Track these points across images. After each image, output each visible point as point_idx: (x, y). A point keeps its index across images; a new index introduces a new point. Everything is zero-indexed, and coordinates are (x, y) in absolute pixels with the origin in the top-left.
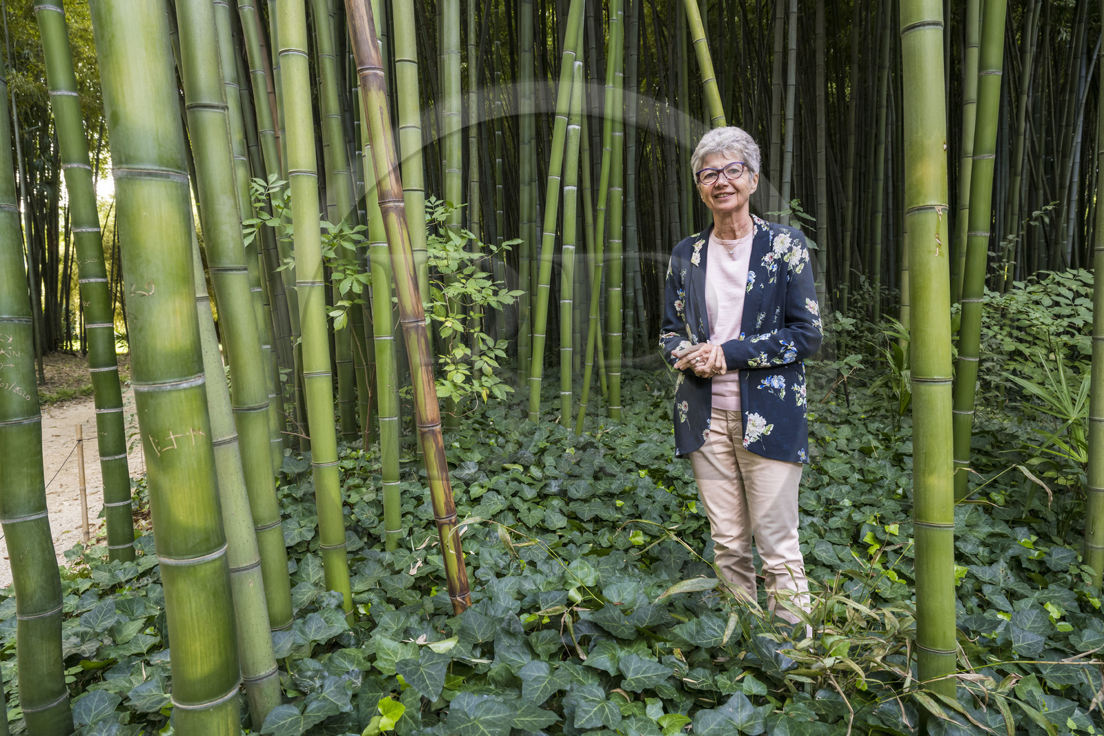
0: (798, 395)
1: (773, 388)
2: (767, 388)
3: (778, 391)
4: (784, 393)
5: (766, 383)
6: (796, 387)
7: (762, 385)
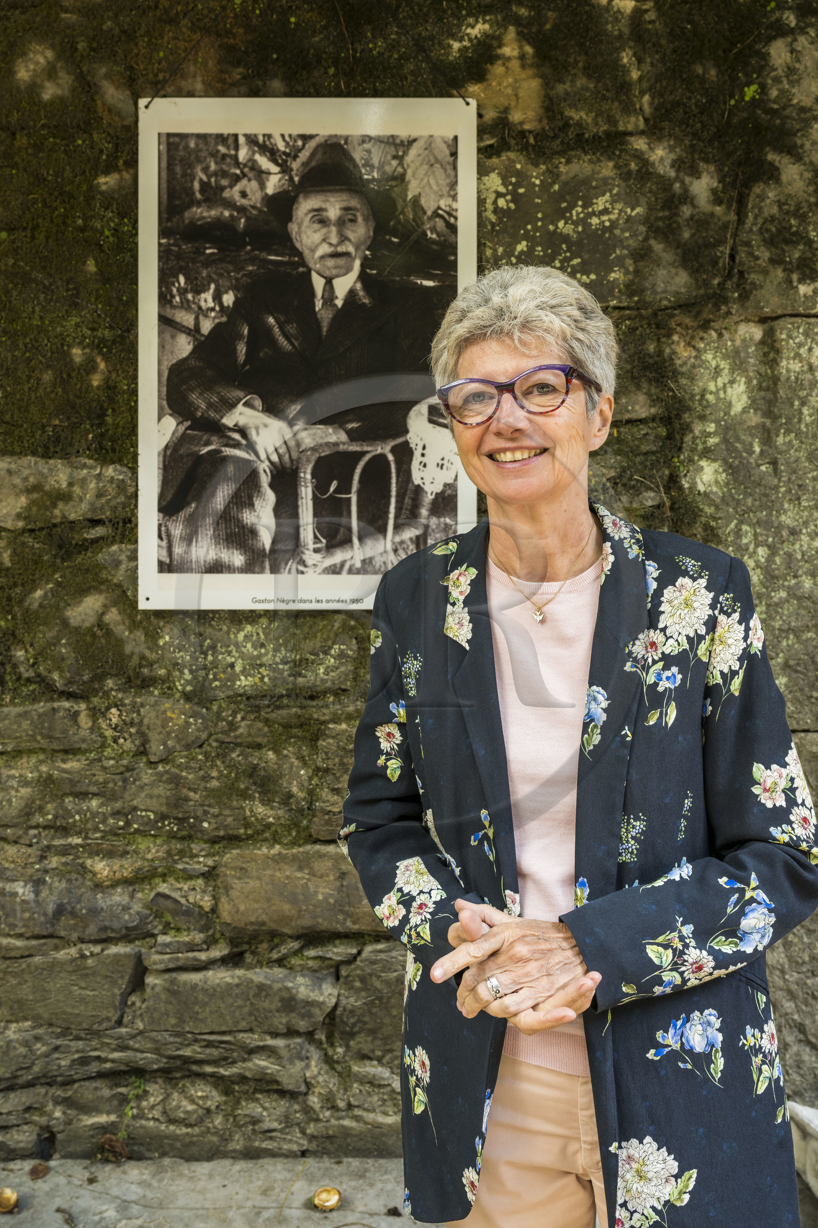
0: (757, 1060)
1: (691, 1052)
2: (674, 1056)
3: (704, 1059)
4: (720, 1063)
5: (669, 1039)
6: (751, 1037)
7: (658, 1046)
